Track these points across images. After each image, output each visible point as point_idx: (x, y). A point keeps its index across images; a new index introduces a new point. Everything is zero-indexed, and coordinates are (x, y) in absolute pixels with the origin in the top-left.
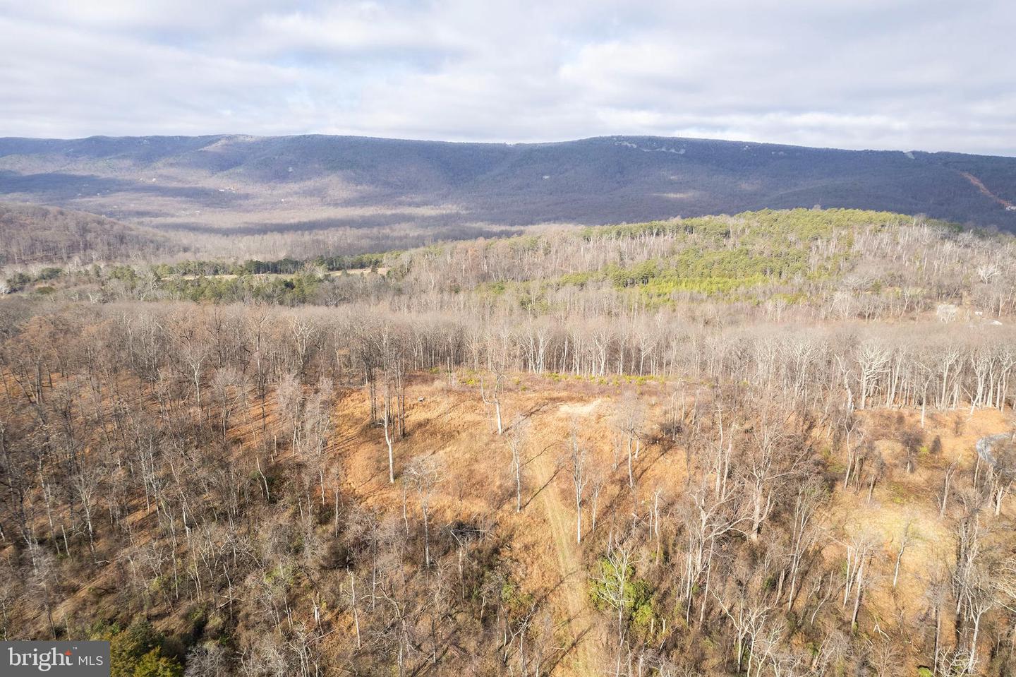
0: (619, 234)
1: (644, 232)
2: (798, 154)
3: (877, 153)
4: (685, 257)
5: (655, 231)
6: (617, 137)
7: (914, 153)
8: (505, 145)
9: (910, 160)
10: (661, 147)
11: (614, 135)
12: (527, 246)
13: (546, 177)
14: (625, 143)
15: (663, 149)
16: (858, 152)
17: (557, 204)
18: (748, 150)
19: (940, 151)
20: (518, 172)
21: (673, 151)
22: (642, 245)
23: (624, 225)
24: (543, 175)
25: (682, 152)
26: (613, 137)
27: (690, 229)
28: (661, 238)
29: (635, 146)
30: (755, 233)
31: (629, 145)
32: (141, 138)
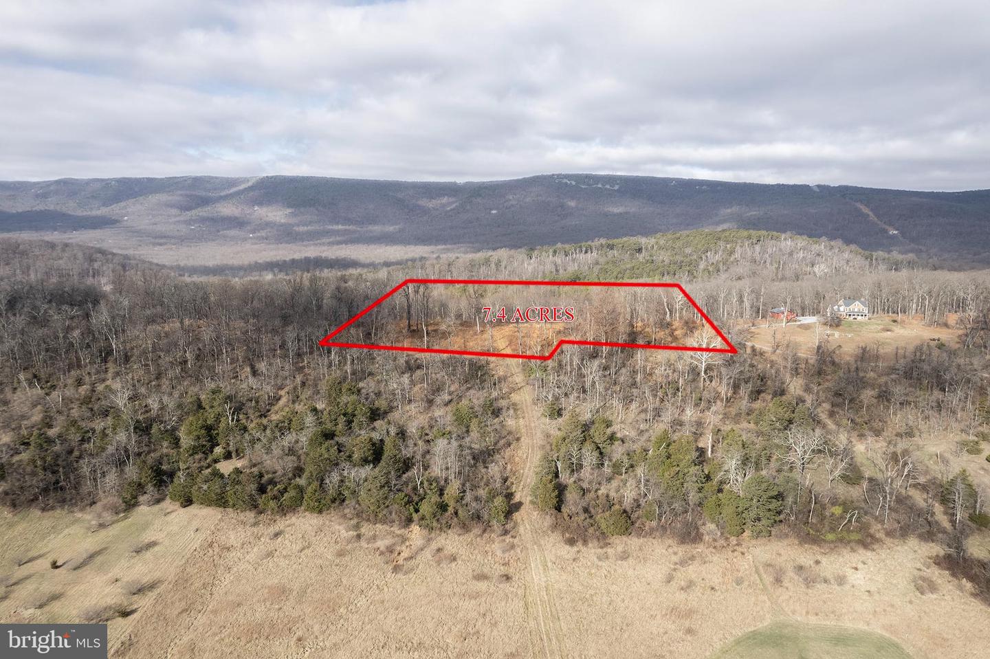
0: (555, 252)
1: (575, 250)
2: (719, 188)
3: (788, 186)
4: (606, 267)
5: (584, 249)
6: (558, 175)
7: (818, 186)
8: (455, 184)
9: (815, 192)
10: (597, 184)
11: (555, 173)
12: (481, 262)
13: (494, 212)
14: (565, 181)
15: (600, 186)
16: (772, 185)
17: (505, 235)
18: (675, 185)
19: (841, 184)
20: (468, 207)
21: (608, 187)
22: (574, 260)
23: (559, 245)
24: (491, 209)
25: (616, 187)
26: (553, 175)
27: (611, 247)
28: (589, 254)
29: (574, 183)
30: (661, 248)
31: (569, 182)
32: (108, 179)
